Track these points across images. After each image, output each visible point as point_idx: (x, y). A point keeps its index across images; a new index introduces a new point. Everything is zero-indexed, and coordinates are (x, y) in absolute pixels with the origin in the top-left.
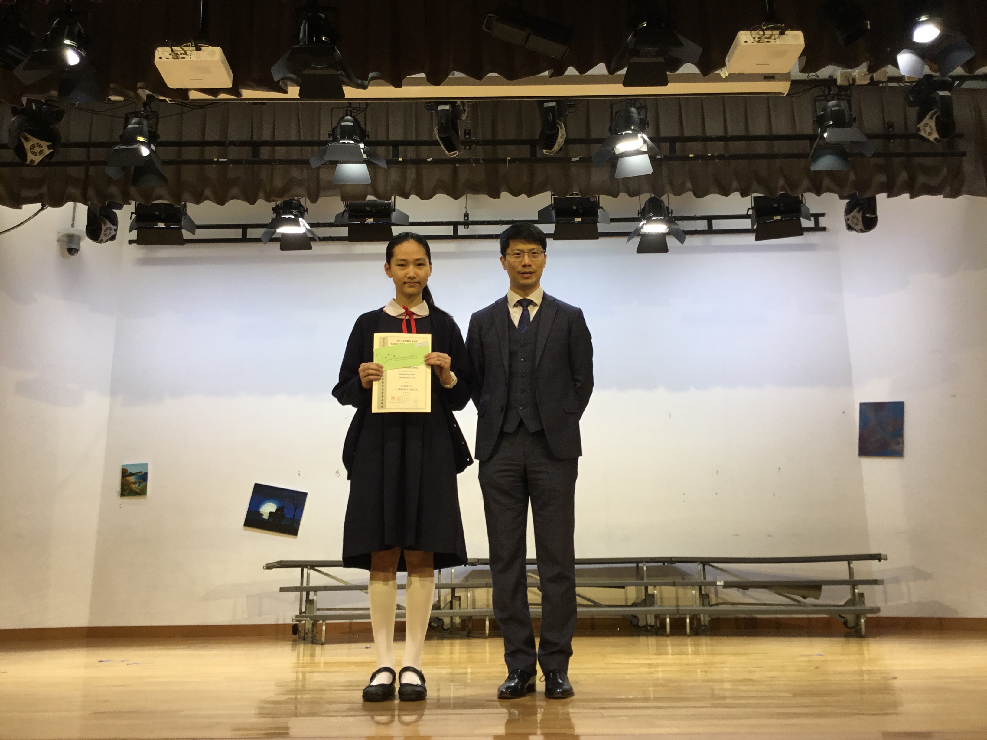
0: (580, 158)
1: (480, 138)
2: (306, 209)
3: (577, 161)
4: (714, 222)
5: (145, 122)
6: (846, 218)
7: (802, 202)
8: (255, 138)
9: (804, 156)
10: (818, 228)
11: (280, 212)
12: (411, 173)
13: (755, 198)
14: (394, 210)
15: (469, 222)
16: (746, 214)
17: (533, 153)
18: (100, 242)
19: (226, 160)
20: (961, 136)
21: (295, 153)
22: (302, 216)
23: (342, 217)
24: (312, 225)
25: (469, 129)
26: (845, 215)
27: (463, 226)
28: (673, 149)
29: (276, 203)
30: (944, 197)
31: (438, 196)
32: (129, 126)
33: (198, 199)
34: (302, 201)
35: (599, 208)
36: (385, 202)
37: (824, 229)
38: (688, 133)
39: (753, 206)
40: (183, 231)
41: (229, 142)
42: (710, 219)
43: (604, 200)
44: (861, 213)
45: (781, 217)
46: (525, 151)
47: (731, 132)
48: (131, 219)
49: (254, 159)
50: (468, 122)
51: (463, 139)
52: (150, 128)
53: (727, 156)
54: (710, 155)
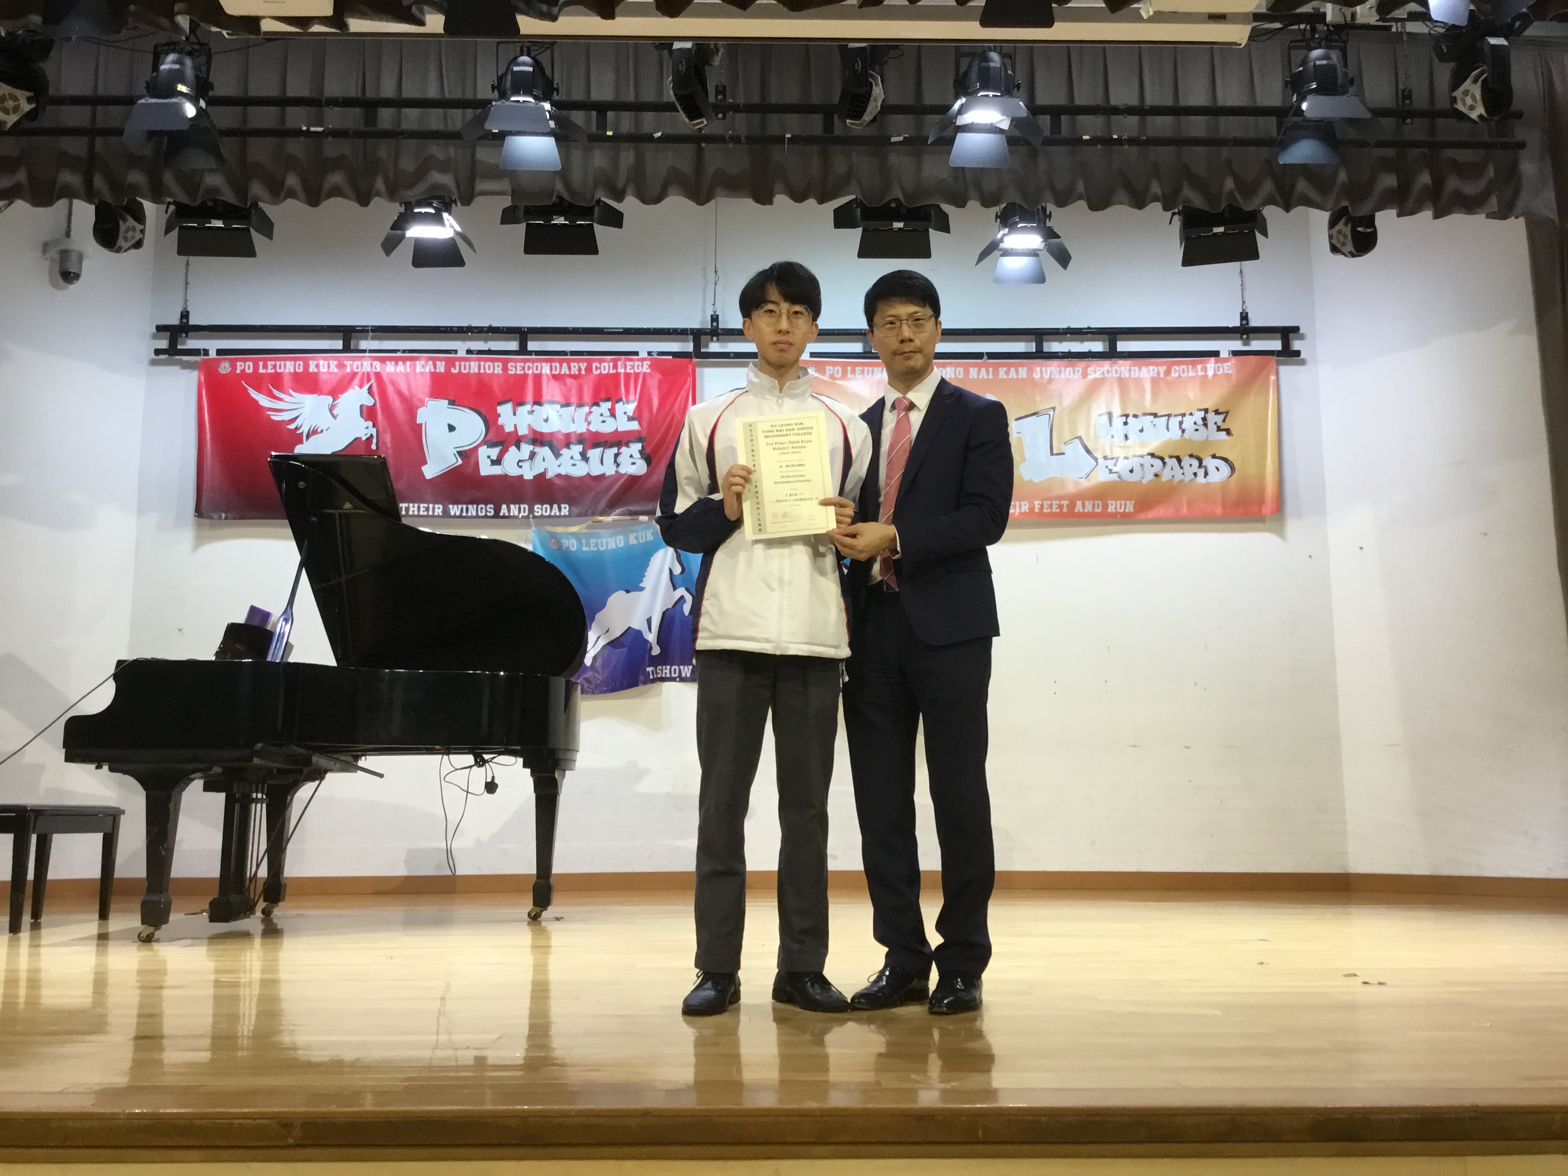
0: (904, 137)
1: (741, 101)
3: (900, 142)
5: (188, 62)
6: (1330, 236)
7: (1259, 220)
8: (369, 94)
9: (1268, 143)
12: (627, 156)
17: (828, 127)
18: (118, 251)
19: (322, 129)
20: (1519, 115)
21: (435, 120)
22: (448, 211)
23: (512, 213)
25: (723, 84)
28: (1056, 126)
30: (1489, 216)
31: (670, 199)
32: (162, 67)
38: (1080, 100)
41: (327, 99)
45: (1225, 229)
46: (815, 124)
47: (1150, 100)
49: (368, 129)
50: (722, 72)
51: (714, 100)
52: (197, 72)
53: (1143, 139)
54: (1117, 137)
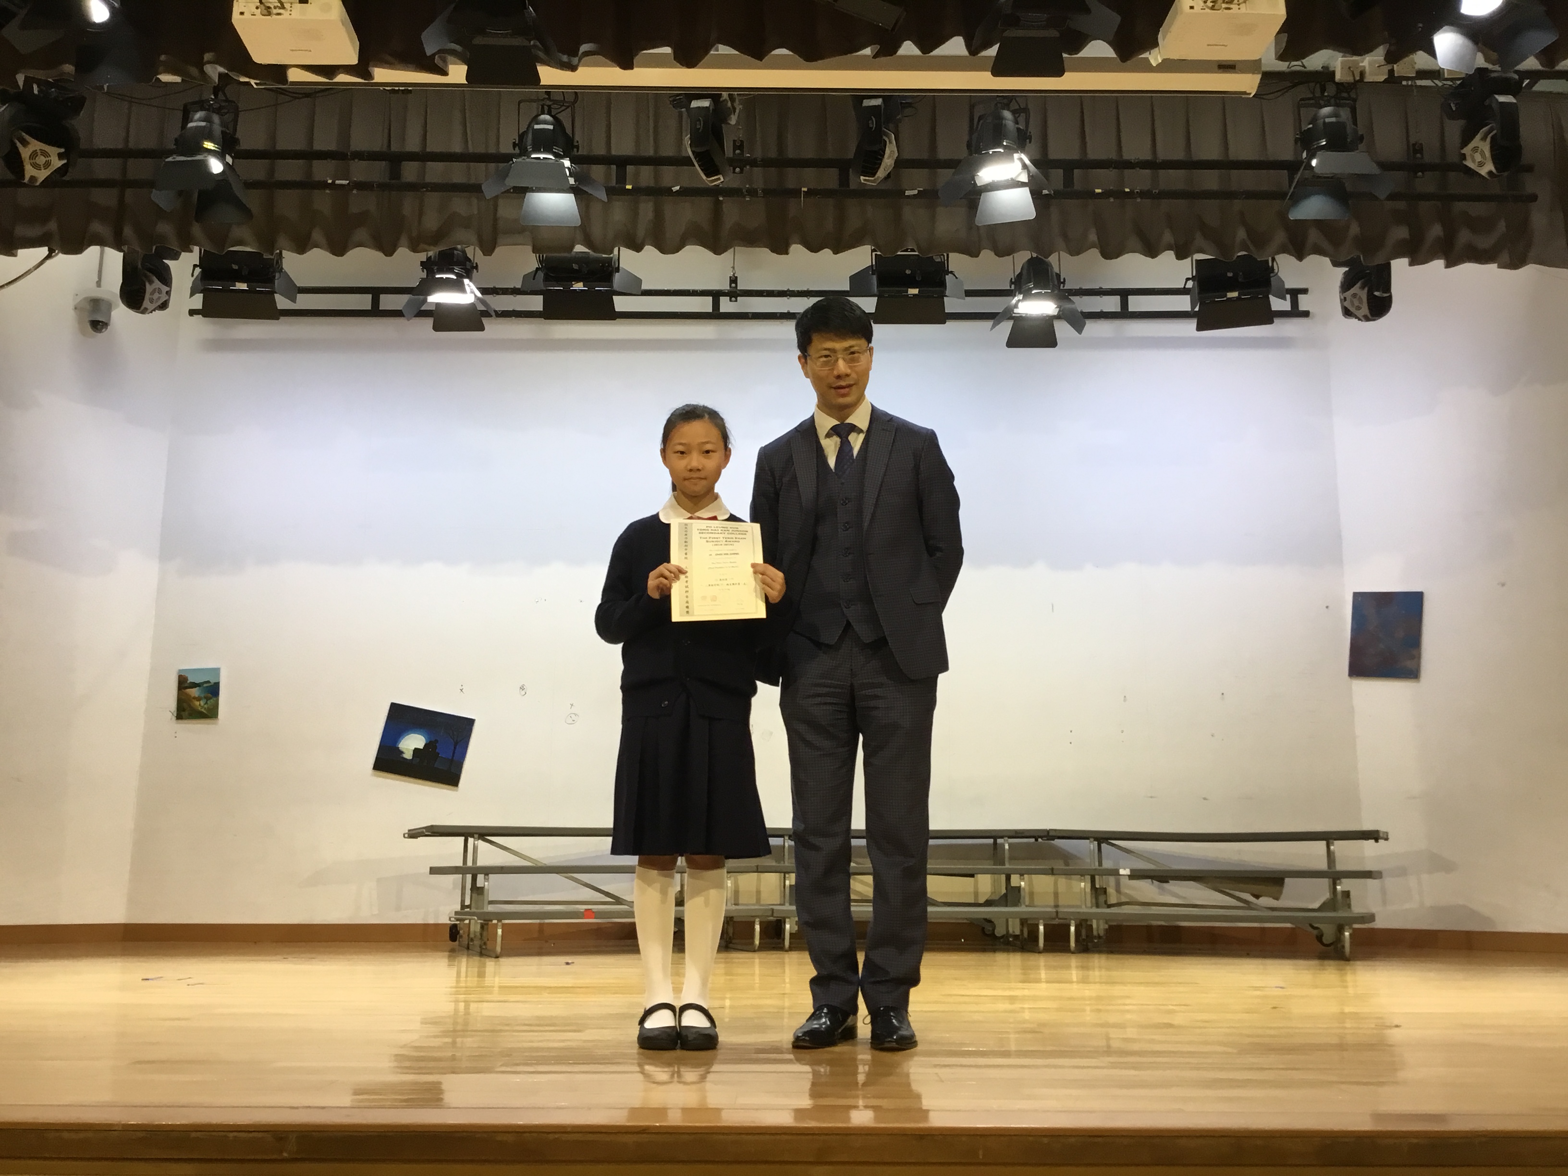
0: (918, 191)
1: (758, 154)
4: (1131, 299)
5: (216, 119)
6: (1342, 298)
8: (395, 148)
10: (1296, 313)
11: (433, 269)
12: (646, 209)
13: (1197, 261)
14: (618, 270)
15: (738, 292)
16: (1183, 287)
17: (844, 180)
18: (143, 312)
19: (348, 182)
20: (1529, 169)
21: (457, 173)
22: (469, 277)
23: (534, 279)
24: (484, 291)
25: (740, 139)
26: (1340, 293)
27: (728, 298)
28: (1068, 180)
29: (427, 254)
30: (1499, 267)
31: (688, 248)
32: (190, 125)
33: (302, 247)
34: (470, 254)
35: (948, 272)
36: (604, 256)
37: (1306, 314)
39: (1194, 274)
40: (278, 297)
41: (352, 153)
42: (1124, 294)
43: (956, 261)
44: (1366, 289)
46: (830, 178)
47: (1163, 155)
48: (192, 275)
49: (392, 182)
50: (740, 127)
51: (731, 155)
52: (224, 129)
53: (1155, 192)
54: (1129, 190)
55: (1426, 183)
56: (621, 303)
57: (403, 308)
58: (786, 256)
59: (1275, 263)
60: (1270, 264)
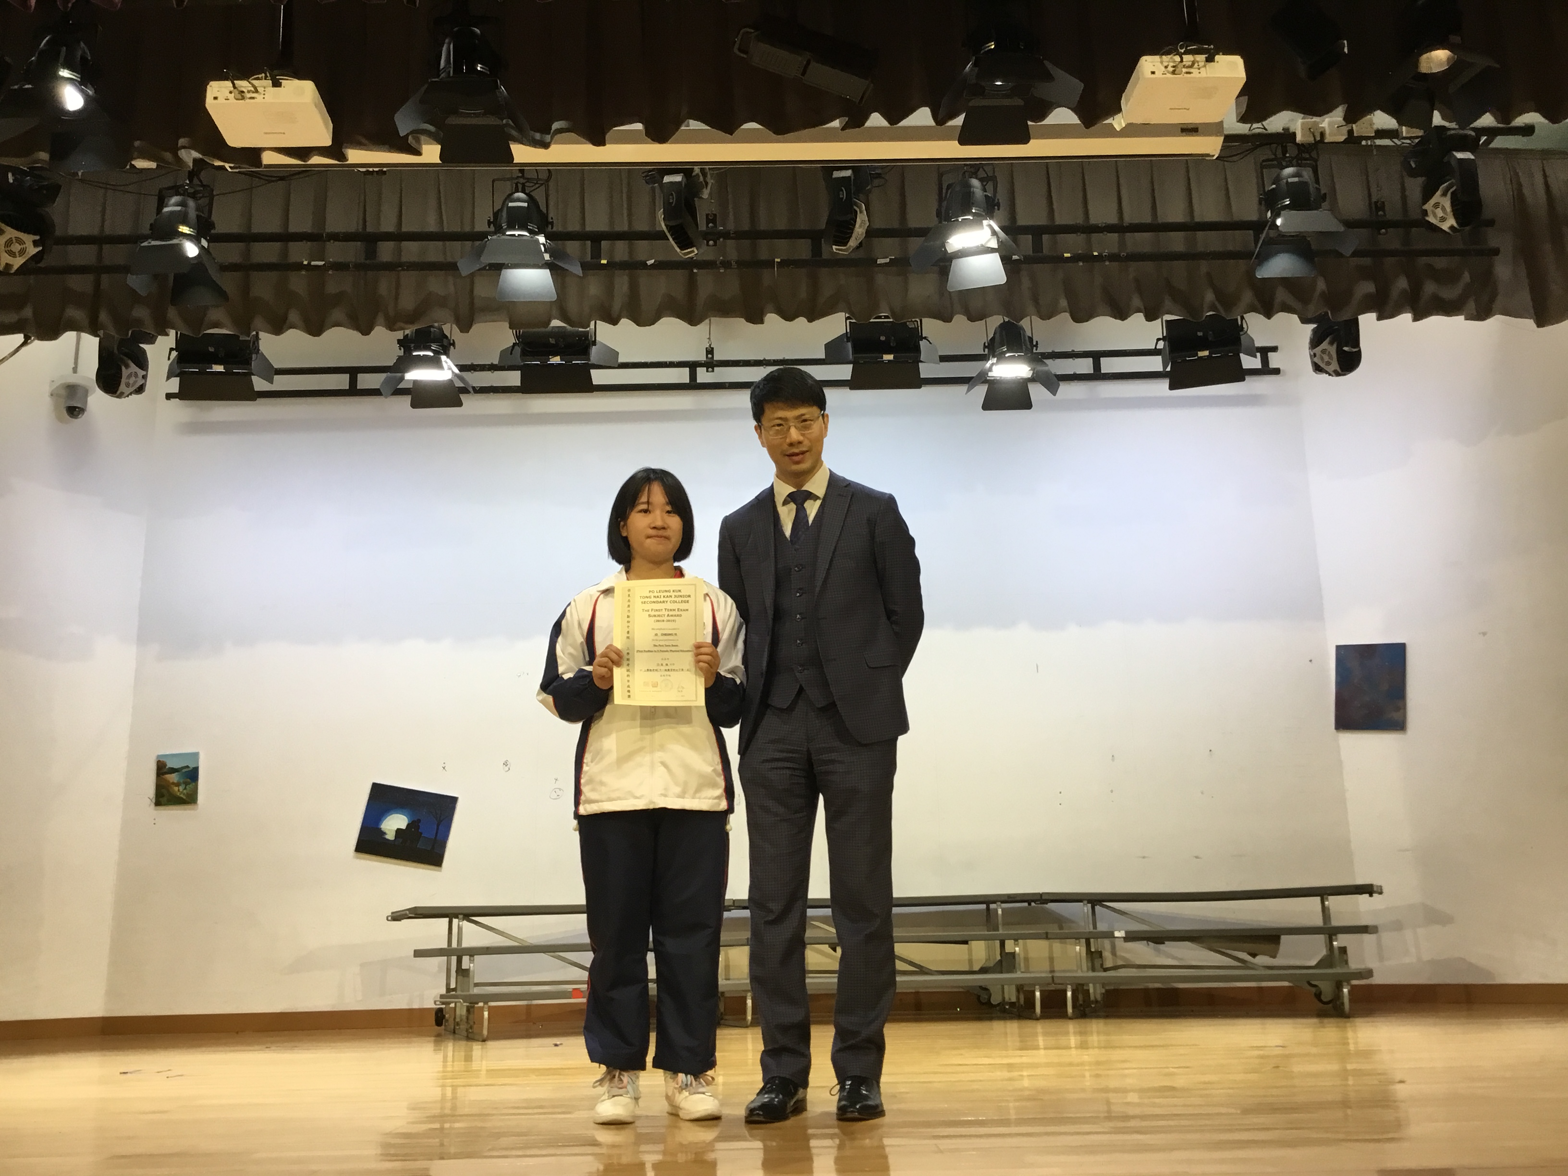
0: (890, 259)
1: (731, 226)
2: (452, 342)
3: (886, 263)
4: (1103, 360)
5: (191, 203)
6: (1312, 354)
7: (1242, 328)
8: (370, 229)
9: (1246, 255)
10: (1267, 370)
11: (410, 347)
12: (622, 282)
13: (1167, 321)
14: (594, 343)
15: (715, 363)
16: (1154, 348)
17: (817, 250)
18: (120, 396)
19: (323, 263)
20: (1491, 223)
21: (433, 252)
22: (446, 353)
23: (511, 354)
24: (462, 368)
25: (713, 213)
26: (1309, 349)
27: (705, 369)
28: (1037, 245)
29: (404, 332)
30: (1466, 319)
31: (663, 320)
32: (166, 210)
33: (278, 327)
34: (446, 329)
35: (922, 338)
36: (580, 329)
37: (1277, 371)
38: (1061, 219)
39: (1165, 335)
40: (254, 379)
41: (328, 234)
42: (1096, 356)
43: (930, 327)
44: (1335, 346)
45: (1209, 352)
46: (803, 249)
47: (1129, 218)
48: (169, 359)
49: (368, 262)
50: (713, 201)
51: (704, 228)
52: (197, 213)
53: (1123, 255)
54: (1097, 254)
55: (1391, 240)
56: (598, 377)
57: (382, 385)
58: (761, 325)
59: (1244, 321)
60: (1240, 323)
